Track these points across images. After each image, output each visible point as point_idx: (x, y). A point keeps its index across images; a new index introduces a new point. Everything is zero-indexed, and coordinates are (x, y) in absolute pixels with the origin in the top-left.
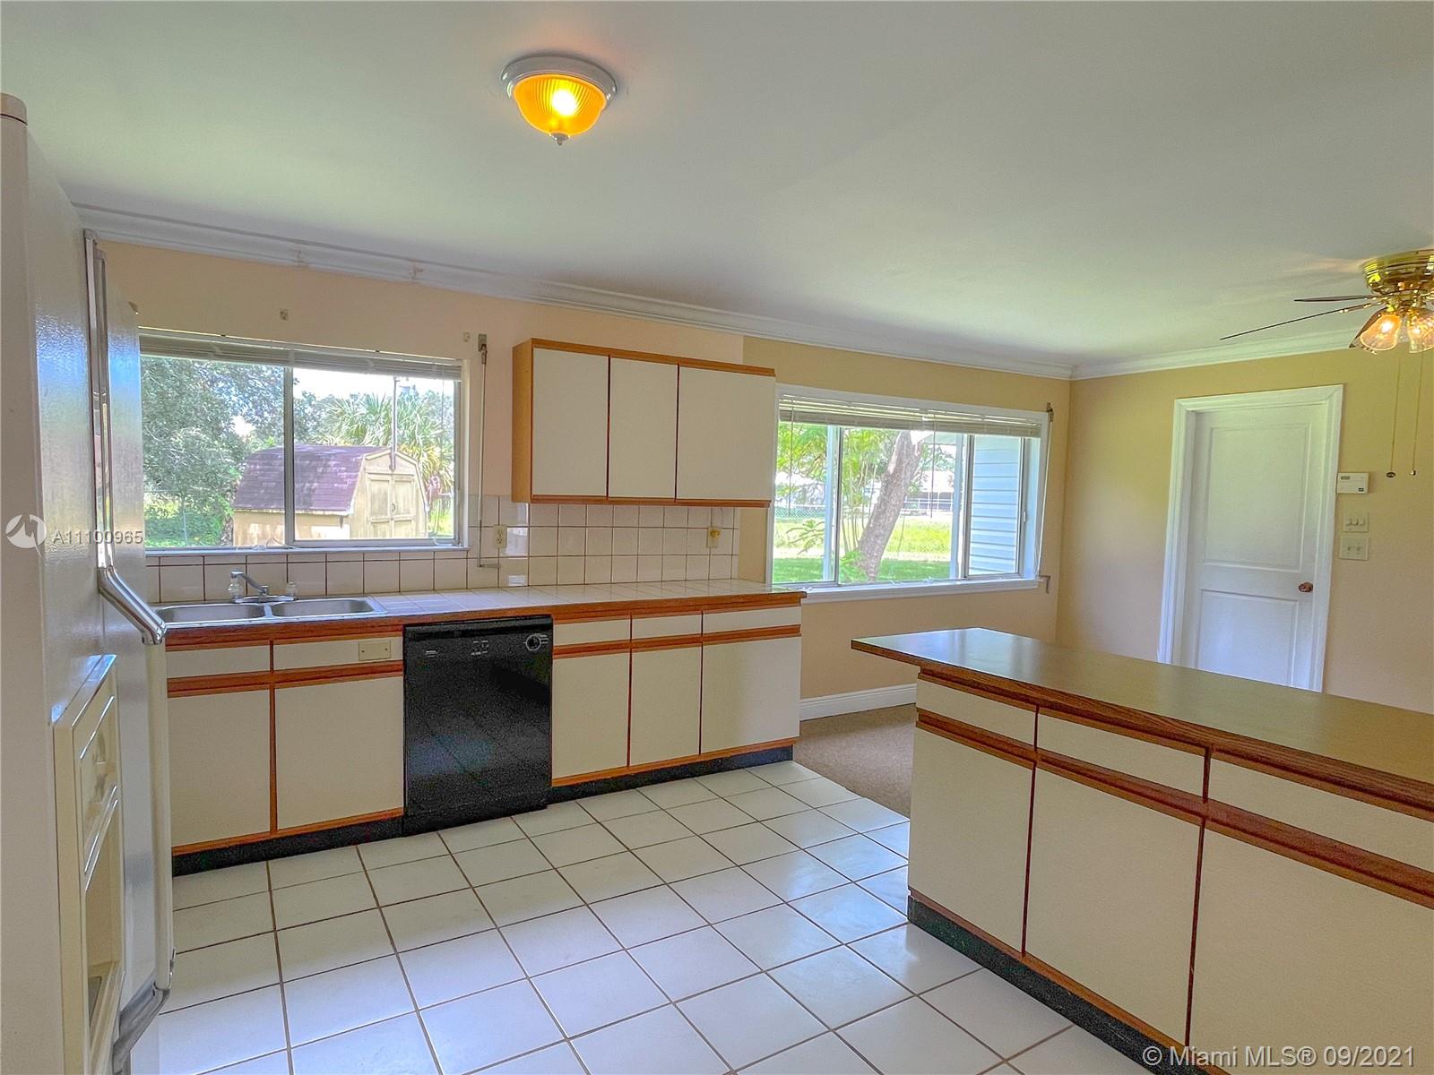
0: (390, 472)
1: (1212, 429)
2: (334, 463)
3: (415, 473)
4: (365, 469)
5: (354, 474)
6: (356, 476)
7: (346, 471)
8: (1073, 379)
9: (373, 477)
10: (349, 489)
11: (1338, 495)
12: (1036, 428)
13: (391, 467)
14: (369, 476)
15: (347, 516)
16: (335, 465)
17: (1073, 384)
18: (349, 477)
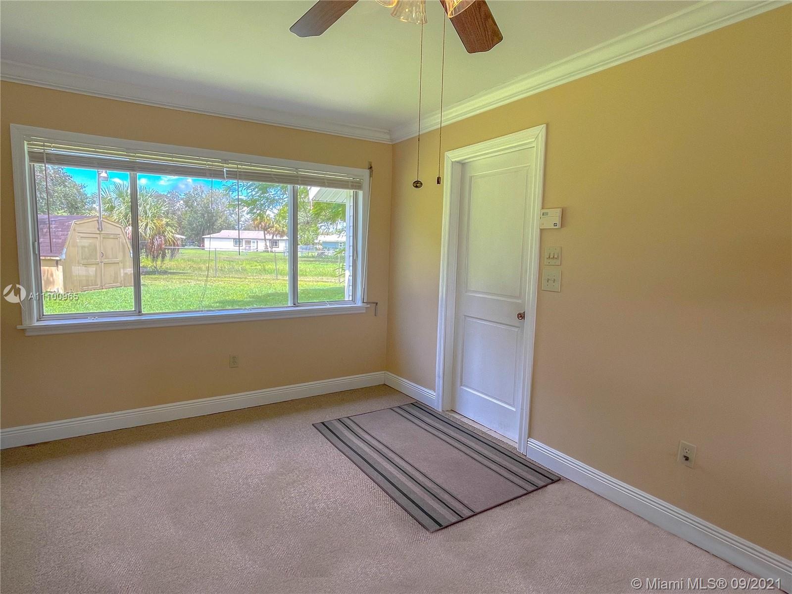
0: (98, 232)
1: (471, 177)
2: (54, 226)
3: (121, 233)
4: (74, 230)
5: (66, 233)
6: (67, 234)
7: (61, 231)
8: (394, 143)
9: (82, 235)
10: (62, 243)
11: (541, 230)
12: (359, 183)
13: (98, 229)
14: (79, 234)
15: (60, 260)
16: (55, 228)
17: (393, 145)
18: (63, 235)
